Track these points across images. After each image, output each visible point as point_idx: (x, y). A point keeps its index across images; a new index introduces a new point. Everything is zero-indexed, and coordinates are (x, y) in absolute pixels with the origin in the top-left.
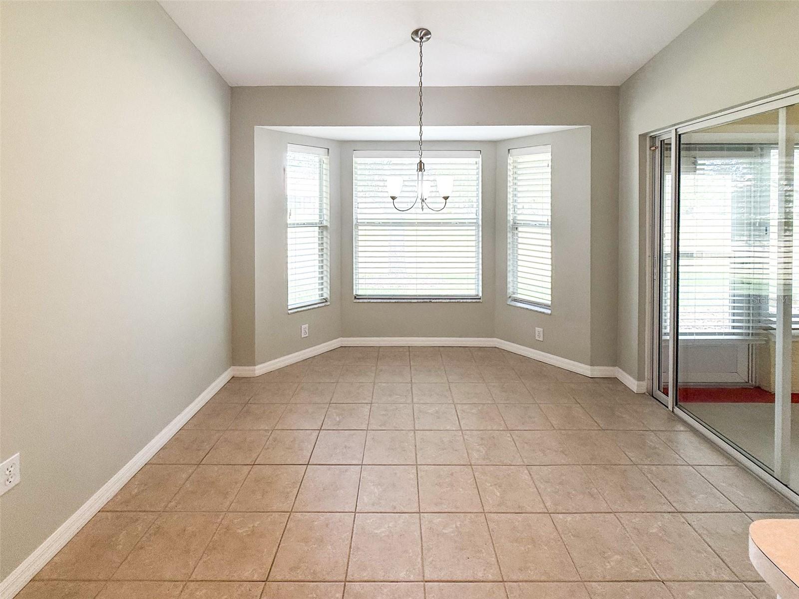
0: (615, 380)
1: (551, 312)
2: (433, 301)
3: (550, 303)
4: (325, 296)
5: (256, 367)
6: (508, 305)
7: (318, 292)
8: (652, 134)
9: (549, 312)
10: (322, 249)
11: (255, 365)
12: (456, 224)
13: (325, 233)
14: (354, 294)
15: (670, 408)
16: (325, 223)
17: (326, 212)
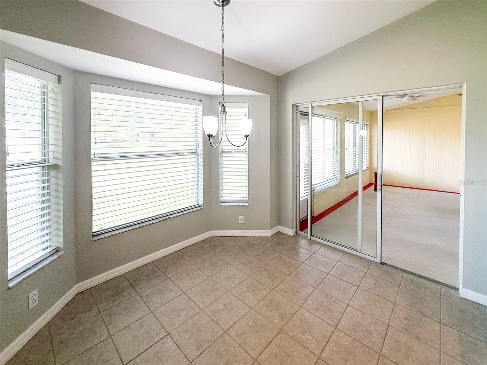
0: (279, 233)
1: (249, 204)
2: (170, 217)
3: (247, 199)
6: (220, 206)
8: (297, 105)
9: (247, 204)
12: (184, 154)
15: (309, 238)
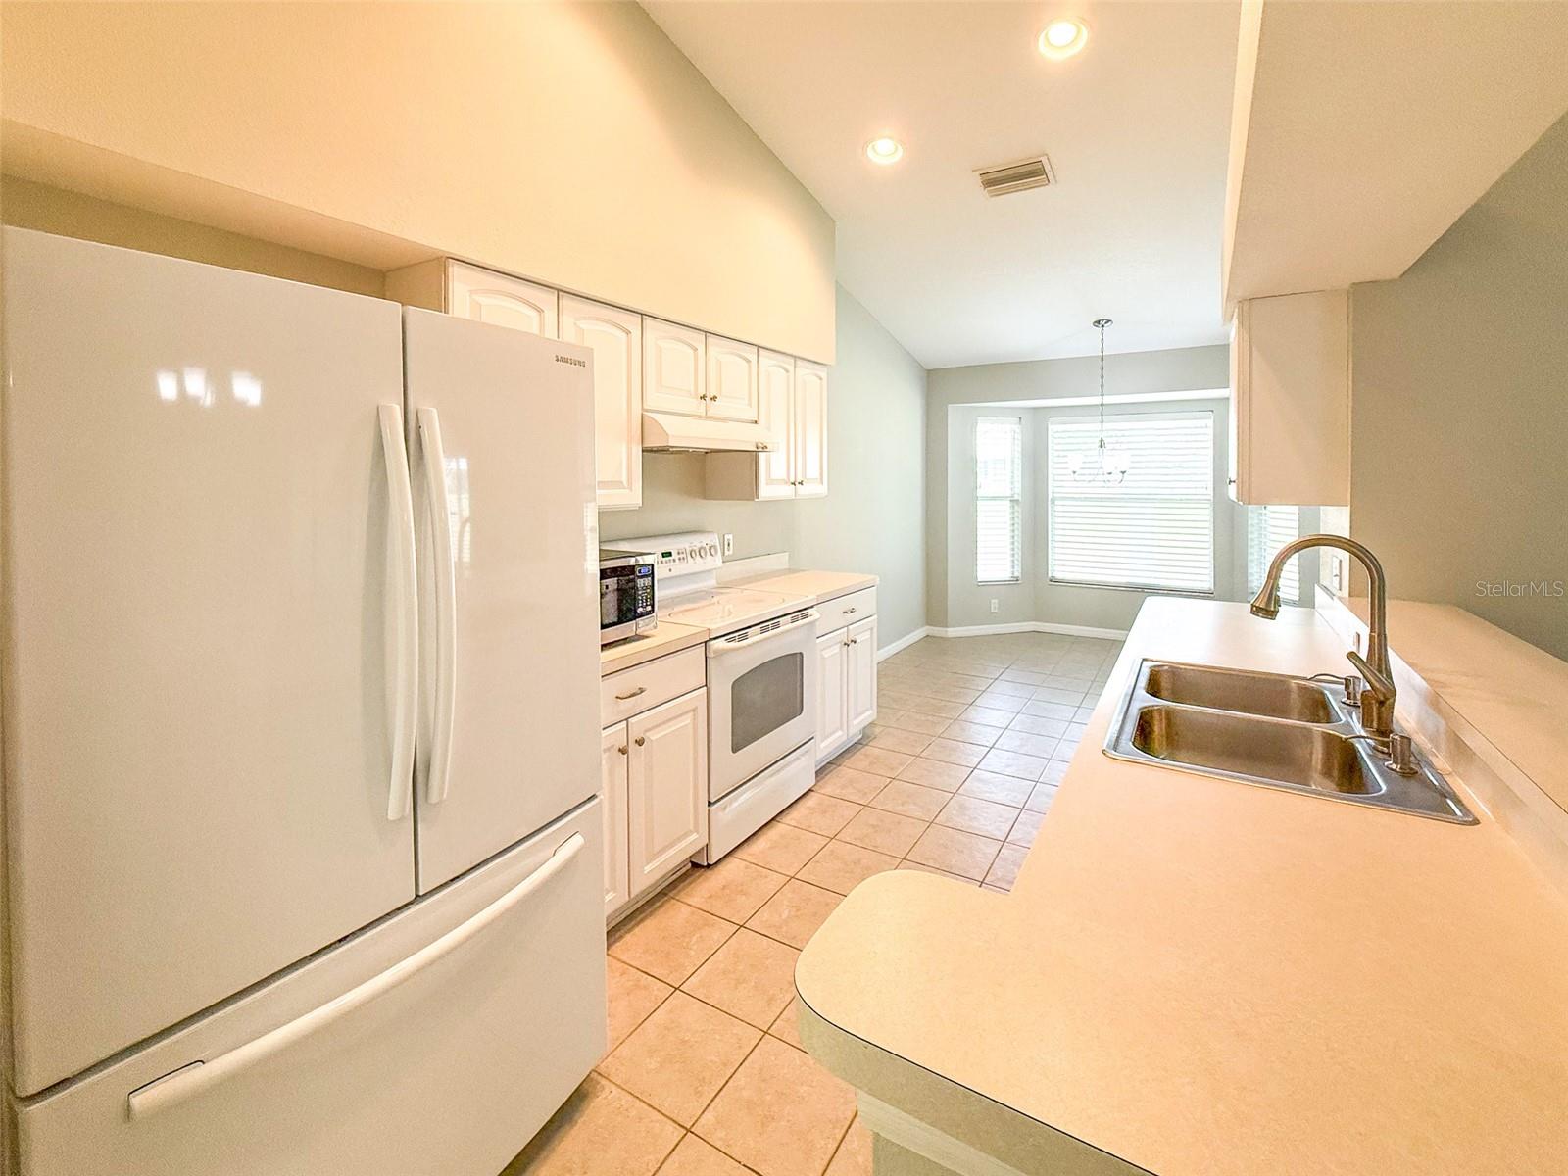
4: (1016, 575)
5: (948, 629)
7: (1010, 570)
10: (1013, 525)
11: (947, 627)
13: (1016, 507)
14: (1050, 575)
16: (1016, 497)
17: (1018, 486)
